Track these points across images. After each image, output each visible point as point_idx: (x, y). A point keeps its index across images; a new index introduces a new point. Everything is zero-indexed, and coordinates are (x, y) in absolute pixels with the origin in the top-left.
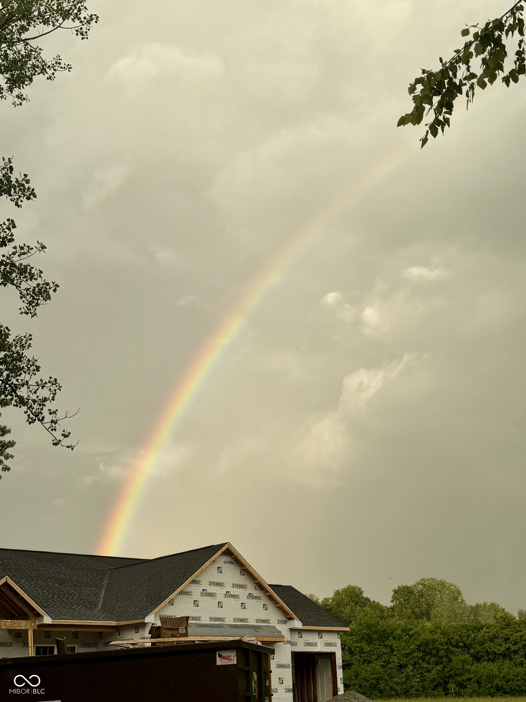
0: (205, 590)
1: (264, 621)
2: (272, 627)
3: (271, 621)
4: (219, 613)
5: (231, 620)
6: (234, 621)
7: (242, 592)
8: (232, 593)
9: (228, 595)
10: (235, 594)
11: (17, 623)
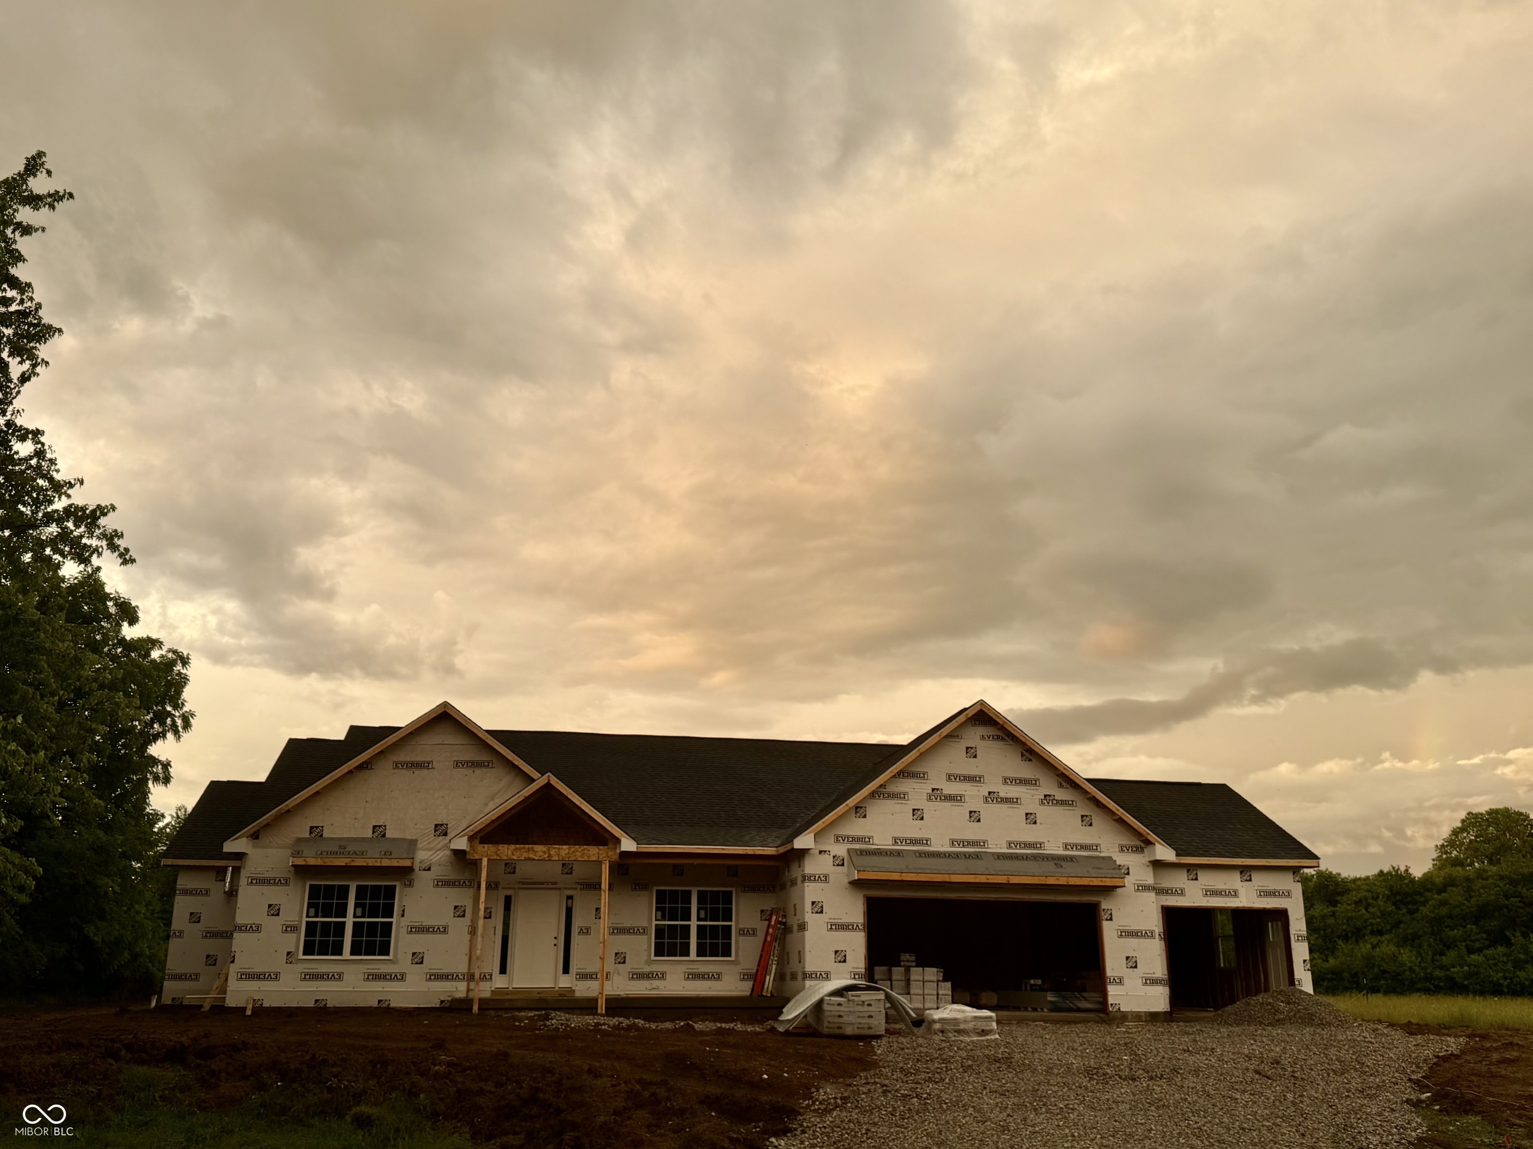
0: (938, 789)
1: (1084, 847)
2: (1103, 858)
3: (1103, 847)
4: (972, 832)
5: (1001, 844)
6: (1010, 847)
7: (1027, 793)
8: (1002, 795)
9: (992, 797)
10: (1009, 795)
11: (580, 850)
